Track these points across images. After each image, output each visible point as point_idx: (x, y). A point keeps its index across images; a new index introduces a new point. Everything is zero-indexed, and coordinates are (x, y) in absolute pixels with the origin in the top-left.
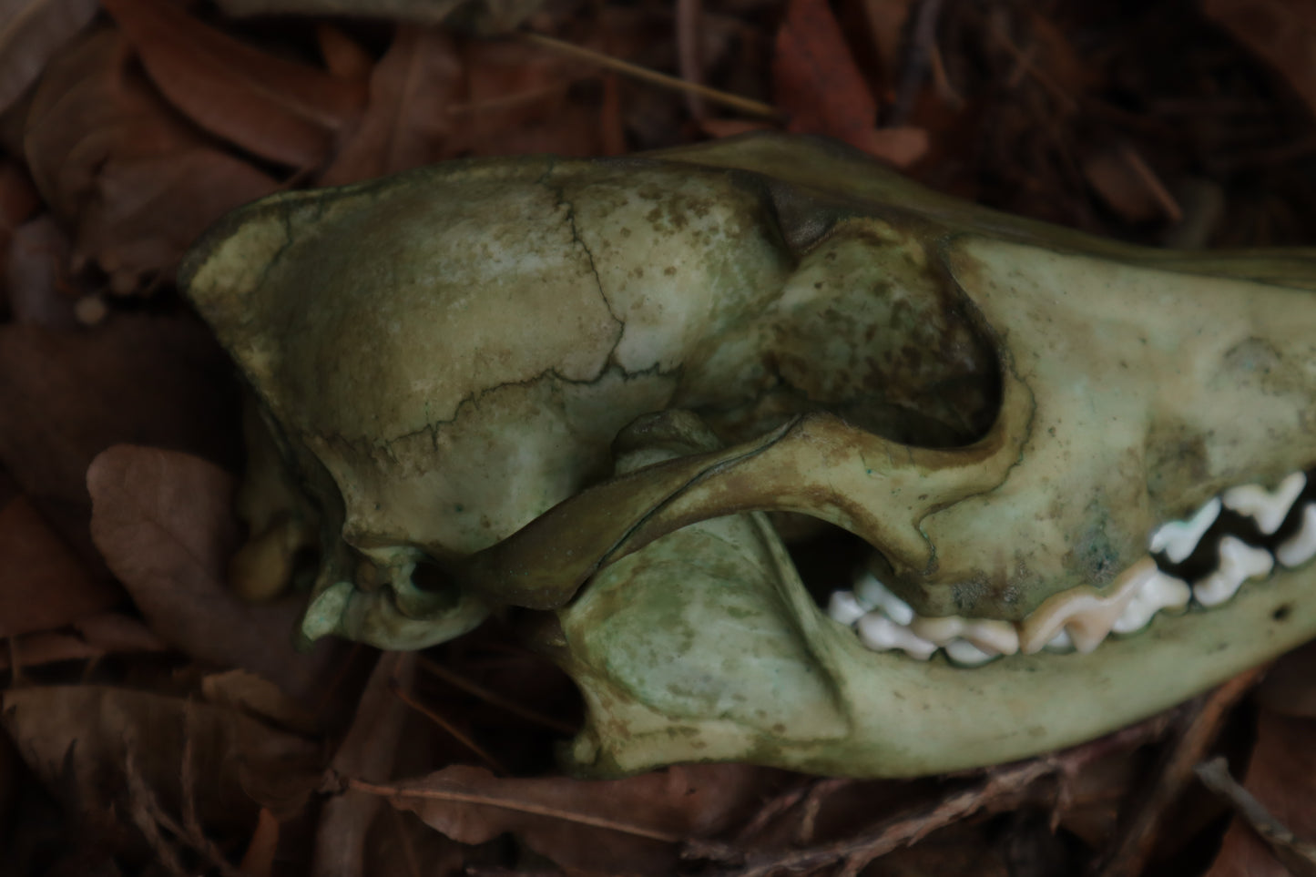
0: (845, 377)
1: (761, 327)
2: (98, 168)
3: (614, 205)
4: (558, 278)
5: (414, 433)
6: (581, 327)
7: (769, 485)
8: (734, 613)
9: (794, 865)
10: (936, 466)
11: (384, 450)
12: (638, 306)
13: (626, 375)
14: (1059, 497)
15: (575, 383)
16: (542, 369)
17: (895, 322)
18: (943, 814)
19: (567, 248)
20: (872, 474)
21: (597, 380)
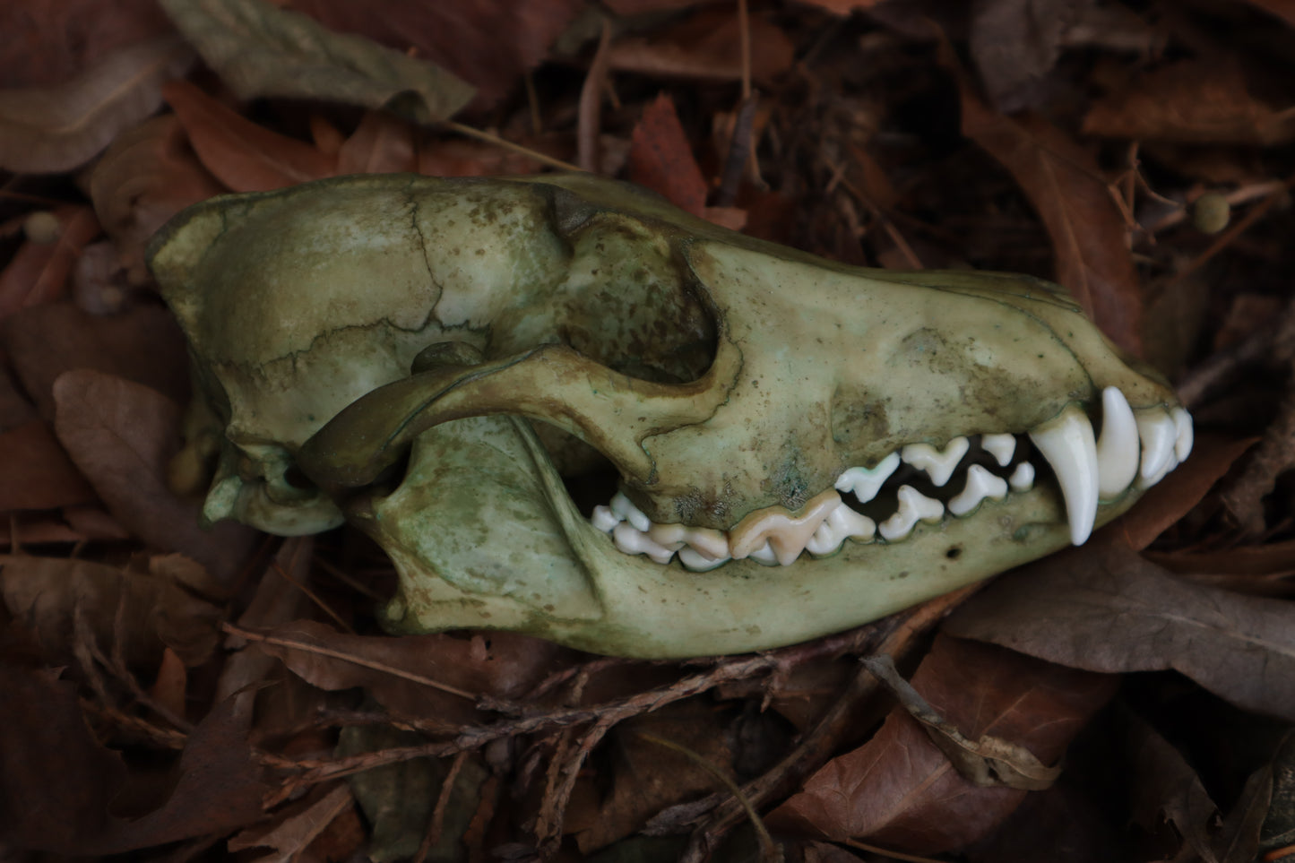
0: (615, 345)
1: (555, 305)
2: (134, 201)
3: (448, 205)
4: (396, 252)
5: (280, 359)
6: (410, 288)
7: (512, 393)
8: (518, 516)
9: (560, 719)
10: (650, 395)
11: (259, 370)
12: (454, 275)
13: (443, 328)
14: (759, 435)
15: (405, 331)
16: (379, 318)
17: (649, 302)
18: (679, 690)
19: (406, 232)
20: (598, 394)
21: (421, 330)
